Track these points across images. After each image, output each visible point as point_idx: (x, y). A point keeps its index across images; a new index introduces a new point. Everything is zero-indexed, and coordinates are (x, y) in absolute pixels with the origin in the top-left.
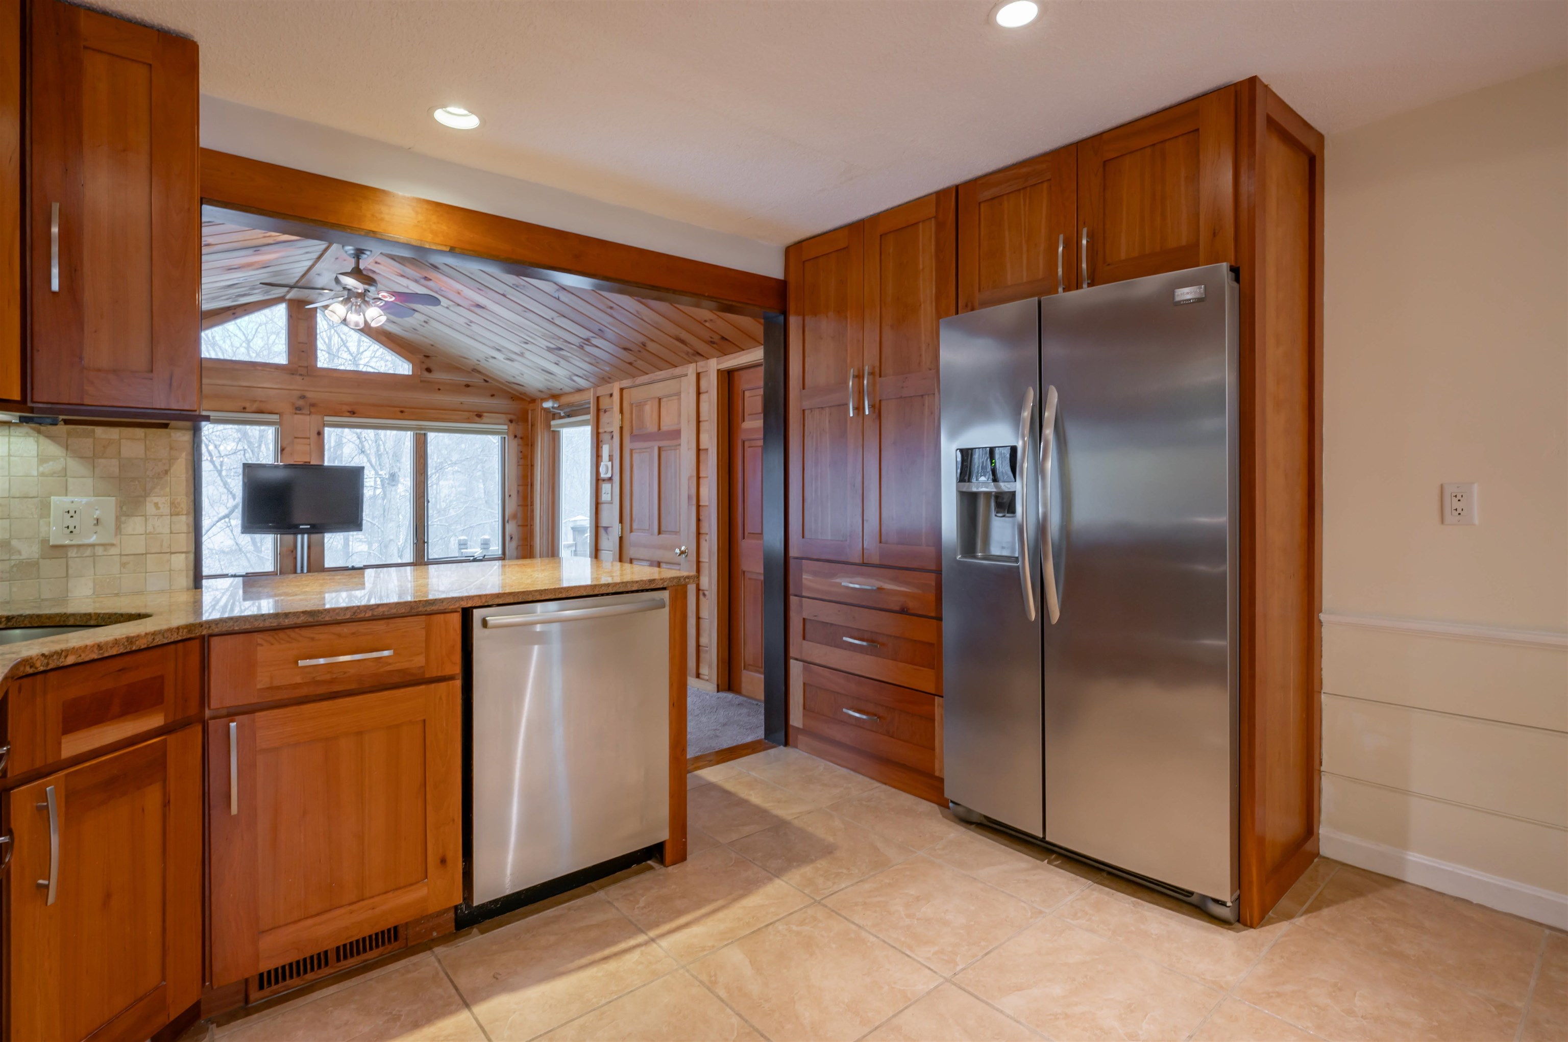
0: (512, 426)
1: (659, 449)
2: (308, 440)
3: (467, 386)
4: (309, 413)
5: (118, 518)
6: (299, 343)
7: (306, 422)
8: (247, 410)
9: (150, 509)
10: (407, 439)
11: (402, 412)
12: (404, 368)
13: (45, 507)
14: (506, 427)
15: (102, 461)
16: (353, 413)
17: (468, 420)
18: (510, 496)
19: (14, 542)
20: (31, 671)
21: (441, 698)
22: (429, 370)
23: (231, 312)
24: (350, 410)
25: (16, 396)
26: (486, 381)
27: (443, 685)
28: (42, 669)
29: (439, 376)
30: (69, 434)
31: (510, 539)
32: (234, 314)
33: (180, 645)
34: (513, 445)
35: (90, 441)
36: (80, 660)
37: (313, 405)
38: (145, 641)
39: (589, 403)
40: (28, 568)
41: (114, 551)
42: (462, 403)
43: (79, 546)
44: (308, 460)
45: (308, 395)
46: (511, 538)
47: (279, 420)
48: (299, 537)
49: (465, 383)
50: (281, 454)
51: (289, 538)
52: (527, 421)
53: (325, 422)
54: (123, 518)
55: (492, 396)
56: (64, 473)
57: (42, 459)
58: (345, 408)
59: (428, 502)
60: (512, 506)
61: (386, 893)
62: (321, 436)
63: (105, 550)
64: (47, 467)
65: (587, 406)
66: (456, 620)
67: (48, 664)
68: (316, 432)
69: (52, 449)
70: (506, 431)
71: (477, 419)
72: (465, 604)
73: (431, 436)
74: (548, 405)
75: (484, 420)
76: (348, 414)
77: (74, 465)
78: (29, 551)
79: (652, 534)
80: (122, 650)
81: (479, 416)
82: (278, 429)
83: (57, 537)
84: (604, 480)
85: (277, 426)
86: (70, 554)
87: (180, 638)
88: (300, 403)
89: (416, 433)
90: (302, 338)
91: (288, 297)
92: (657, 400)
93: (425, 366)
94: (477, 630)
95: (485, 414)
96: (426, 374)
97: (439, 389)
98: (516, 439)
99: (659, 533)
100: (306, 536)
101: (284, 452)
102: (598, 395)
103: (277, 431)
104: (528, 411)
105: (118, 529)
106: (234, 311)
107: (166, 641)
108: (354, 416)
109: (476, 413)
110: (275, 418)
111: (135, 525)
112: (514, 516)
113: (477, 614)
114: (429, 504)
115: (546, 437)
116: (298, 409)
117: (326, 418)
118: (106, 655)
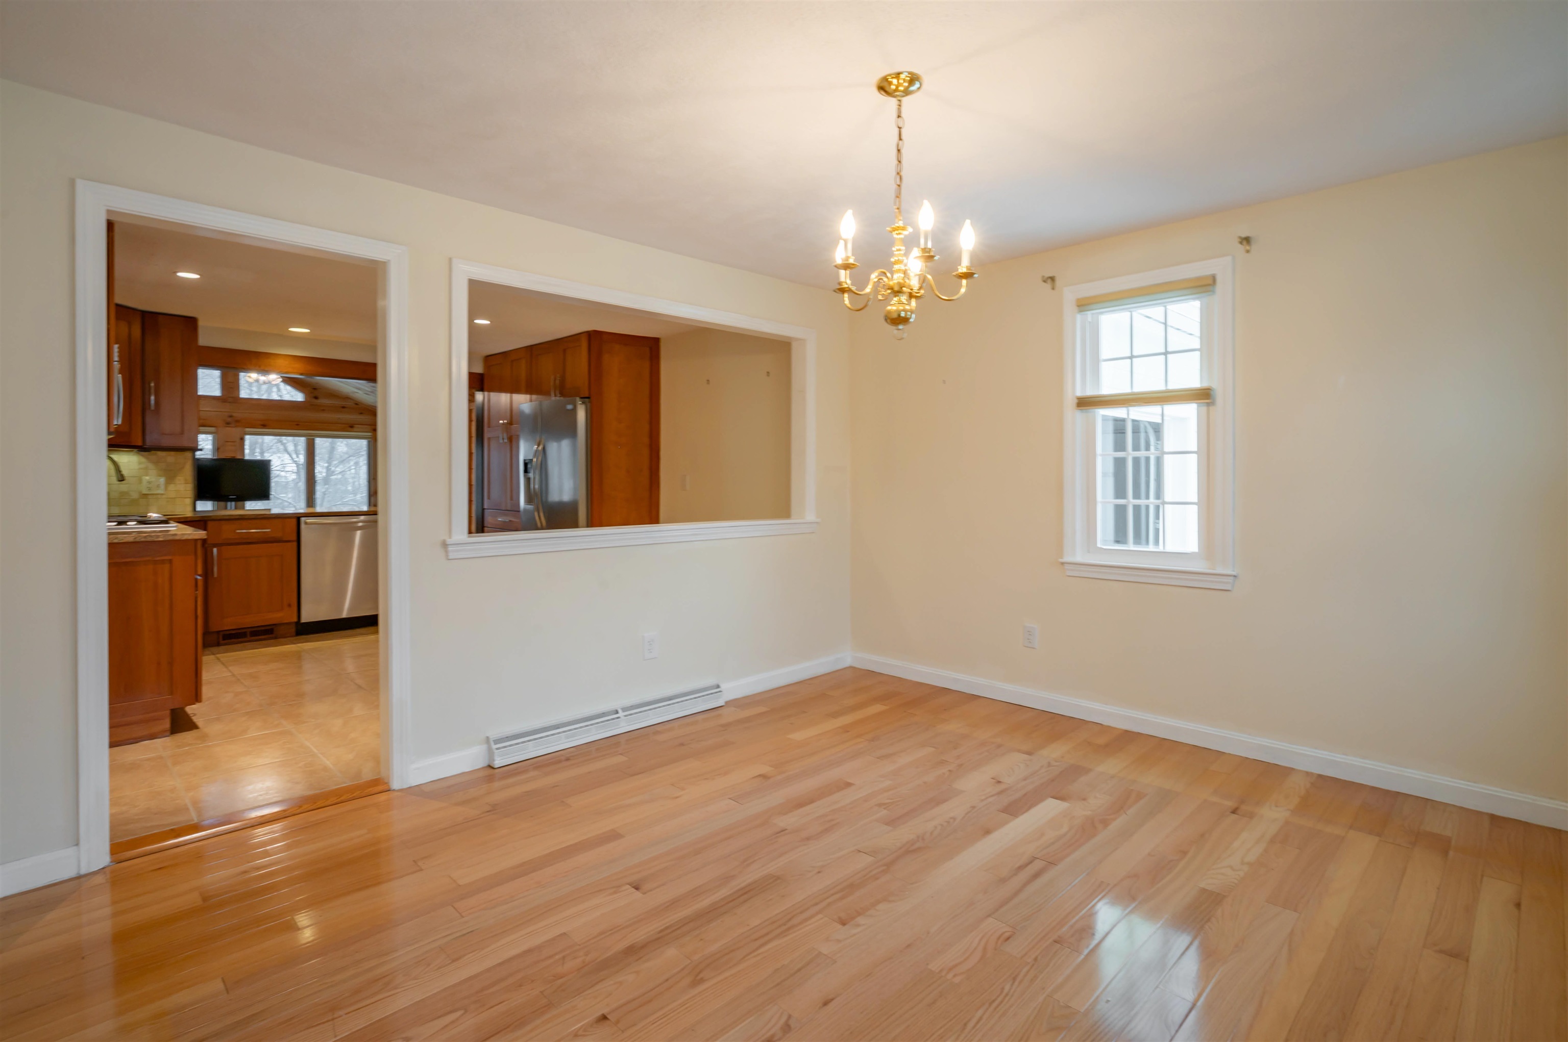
4: (234, 426)
5: (166, 485)
6: (229, 382)
7: (234, 431)
9: (176, 481)
10: (302, 441)
11: (297, 425)
12: (299, 397)
13: (140, 481)
14: (369, 434)
15: (160, 463)
16: (264, 426)
17: (344, 430)
21: (288, 548)
22: (316, 398)
24: (262, 424)
26: (356, 404)
27: (289, 543)
29: (323, 401)
35: (155, 457)
37: (237, 421)
40: (134, 502)
41: (164, 496)
42: (339, 419)
43: (152, 494)
45: (234, 414)
47: (216, 431)
48: (229, 503)
49: (342, 405)
51: (222, 502)
54: (168, 485)
55: (361, 413)
56: (146, 468)
57: (140, 463)
58: (260, 423)
63: (162, 495)
64: (142, 466)
66: (294, 521)
68: (239, 438)
69: (143, 460)
70: (370, 436)
71: (350, 429)
72: (299, 516)
73: (318, 441)
76: (261, 427)
77: (150, 466)
78: (135, 496)
81: (352, 427)
82: (216, 436)
83: (145, 492)
88: (229, 420)
90: (230, 385)
93: (313, 396)
94: (303, 526)
95: (356, 426)
96: (314, 401)
100: (233, 502)
101: (219, 450)
103: (215, 438)
105: (166, 489)
108: (265, 428)
109: (348, 425)
110: (212, 429)
111: (172, 487)
113: (303, 519)
116: (228, 423)
117: (247, 429)
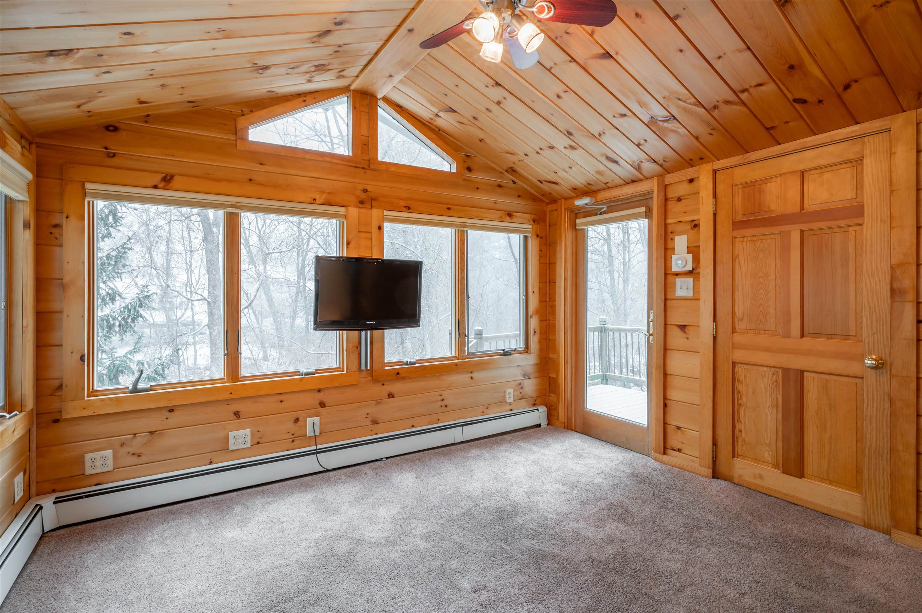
0: (535, 226)
1: (802, 232)
2: (370, 234)
3: (500, 186)
4: (370, 207)
6: (362, 136)
7: (368, 215)
8: (317, 202)
10: (449, 236)
11: (448, 209)
12: (450, 166)
14: (530, 227)
16: (408, 208)
17: (501, 219)
18: (532, 292)
22: (469, 169)
23: (301, 99)
24: (406, 205)
26: (514, 182)
29: (477, 176)
31: (533, 333)
32: (304, 101)
37: (374, 199)
39: (652, 193)
42: (495, 203)
44: (371, 255)
45: (370, 189)
46: (535, 332)
47: (345, 213)
48: (363, 333)
49: (497, 183)
50: (347, 248)
51: (354, 334)
52: (545, 221)
53: (385, 217)
55: (519, 196)
58: (403, 203)
59: (468, 297)
60: (536, 301)
62: (381, 231)
65: (650, 196)
68: (377, 227)
70: (531, 230)
71: (508, 219)
74: (580, 202)
75: (513, 219)
76: (404, 209)
79: (788, 336)
81: (510, 215)
82: (343, 222)
84: (677, 274)
85: (342, 220)
88: (363, 196)
89: (458, 230)
91: (352, 88)
92: (799, 174)
93: (466, 166)
95: (514, 214)
96: (468, 173)
97: (478, 188)
98: (538, 237)
99: (802, 336)
100: (369, 332)
101: (350, 245)
102: (666, 184)
103: (342, 225)
104: (546, 212)
106: (305, 98)
108: (409, 211)
109: (507, 212)
110: (341, 210)
112: (537, 313)
114: (469, 300)
115: (570, 234)
116: (361, 202)
117: (386, 213)
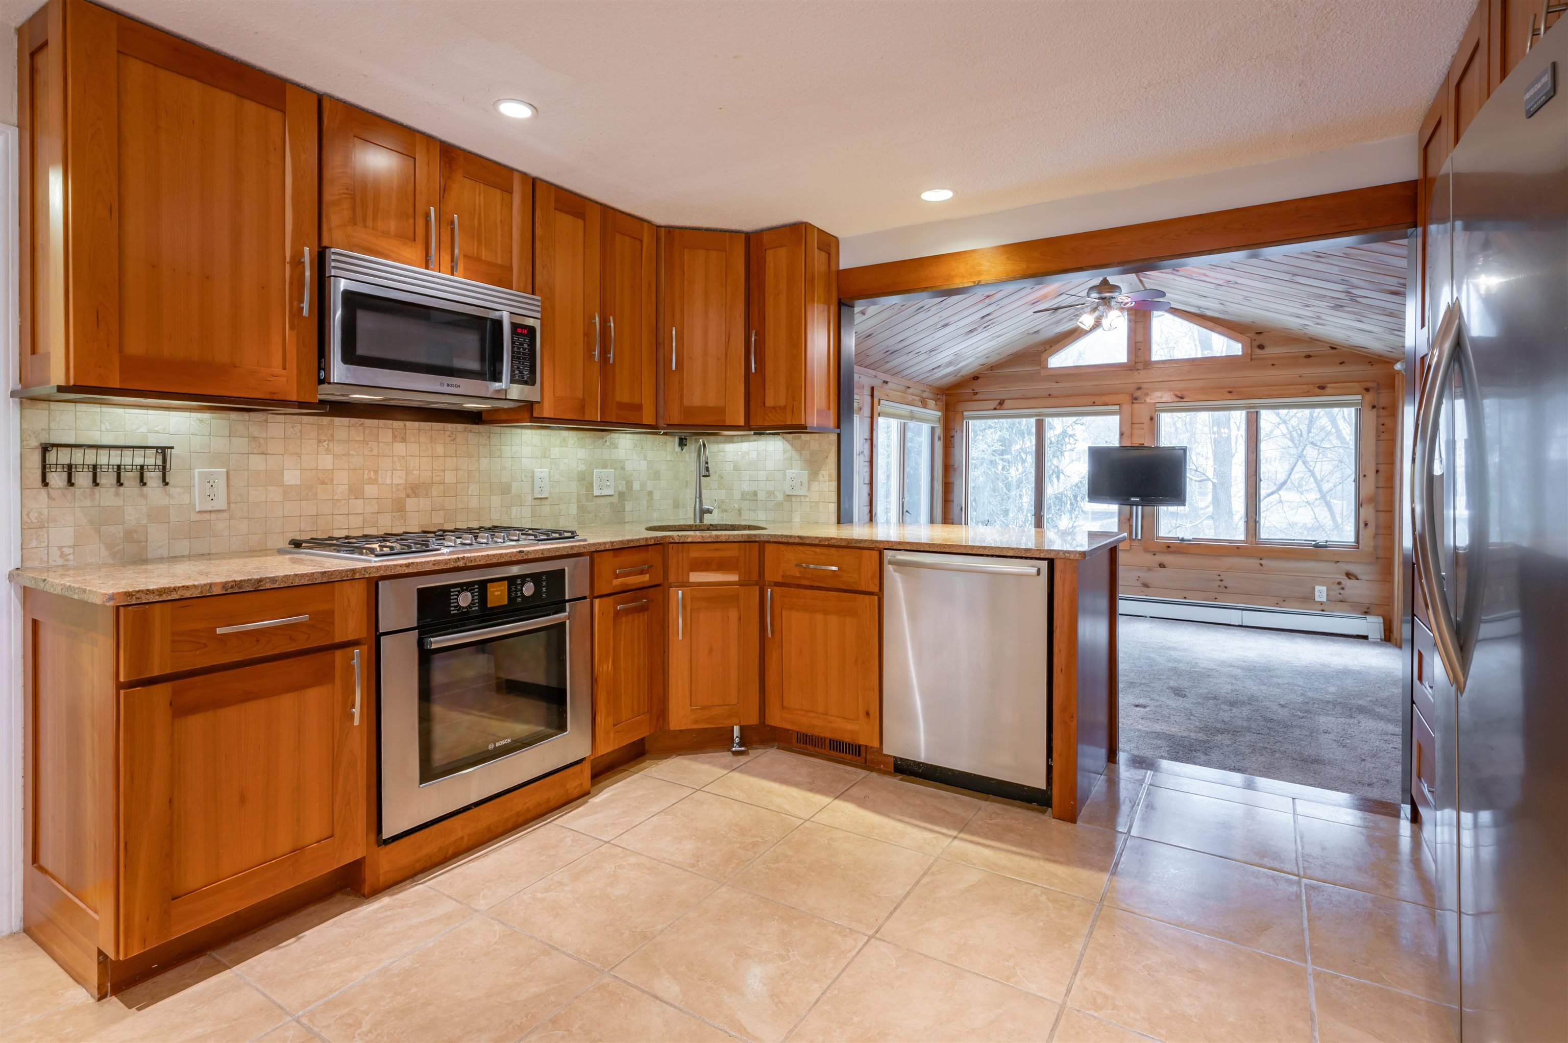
0: (1369, 397)
2: (1142, 425)
3: (1309, 356)
5: (809, 482)
6: (1136, 342)
8: (1096, 404)
9: (820, 477)
10: (1239, 419)
11: (1230, 392)
12: (1234, 348)
13: (785, 475)
14: (1359, 397)
15: (804, 452)
16: (1182, 398)
17: (1308, 394)
18: (1365, 476)
19: (776, 492)
20: (673, 541)
21: (866, 606)
22: (1261, 347)
25: (742, 423)
26: (1333, 348)
27: (867, 597)
28: (677, 541)
29: (1270, 351)
30: (793, 438)
31: (1364, 525)
33: (747, 544)
34: (1371, 416)
35: (799, 441)
36: (693, 541)
38: (724, 538)
40: (778, 506)
41: (807, 499)
42: (1300, 376)
43: (796, 496)
44: (1145, 443)
46: (1366, 524)
47: (1121, 410)
48: (1134, 507)
49: (1305, 354)
50: (1125, 437)
53: (1161, 409)
54: (811, 482)
55: (1342, 364)
56: (791, 459)
57: (785, 451)
60: (1369, 487)
61: (838, 717)
62: (1157, 420)
63: (805, 499)
64: (787, 456)
66: (876, 555)
67: (680, 540)
68: (1149, 418)
69: (788, 446)
70: (1361, 401)
71: (1320, 391)
73: (1263, 414)
74: (1398, 366)
75: (1328, 391)
77: (795, 454)
78: (780, 498)
80: (713, 540)
81: (1322, 387)
83: (789, 490)
86: (794, 500)
87: (743, 540)
89: (1249, 412)
90: (1140, 338)
93: (1256, 343)
94: (886, 565)
95: (1330, 385)
96: (1258, 351)
97: (1274, 365)
98: (1375, 410)
100: (1140, 508)
103: (1121, 419)
104: (1394, 375)
105: (809, 490)
107: (735, 540)
108: (1182, 400)
109: (1317, 385)
110: (1117, 408)
111: (815, 486)
112: (1372, 500)
113: (886, 554)
118: (706, 541)
